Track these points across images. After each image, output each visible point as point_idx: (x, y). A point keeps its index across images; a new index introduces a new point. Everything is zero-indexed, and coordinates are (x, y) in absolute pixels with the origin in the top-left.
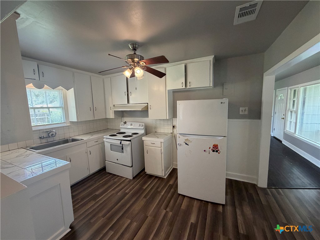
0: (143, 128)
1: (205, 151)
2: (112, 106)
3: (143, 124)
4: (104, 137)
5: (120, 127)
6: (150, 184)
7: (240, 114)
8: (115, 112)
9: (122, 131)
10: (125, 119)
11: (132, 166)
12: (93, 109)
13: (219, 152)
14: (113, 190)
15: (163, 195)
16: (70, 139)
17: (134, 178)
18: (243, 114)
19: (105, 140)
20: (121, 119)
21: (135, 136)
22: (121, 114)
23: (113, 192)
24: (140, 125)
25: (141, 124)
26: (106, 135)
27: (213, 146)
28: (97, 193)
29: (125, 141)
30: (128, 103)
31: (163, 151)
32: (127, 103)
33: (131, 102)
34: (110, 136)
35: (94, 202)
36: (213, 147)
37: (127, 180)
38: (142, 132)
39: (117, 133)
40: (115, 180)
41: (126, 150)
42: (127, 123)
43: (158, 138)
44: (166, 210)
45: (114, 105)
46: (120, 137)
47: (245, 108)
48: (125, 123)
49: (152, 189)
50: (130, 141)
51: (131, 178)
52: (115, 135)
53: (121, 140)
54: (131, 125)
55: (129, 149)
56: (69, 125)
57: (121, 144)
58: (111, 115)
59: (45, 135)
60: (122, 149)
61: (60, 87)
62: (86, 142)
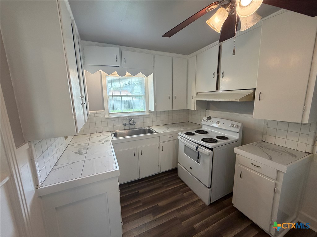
0: (238, 131)
2: (194, 94)
3: (240, 125)
4: (179, 133)
5: (202, 123)
8: (197, 101)
9: (204, 128)
10: (211, 113)
11: (211, 187)
12: (173, 98)
16: (146, 129)
17: (211, 204)
19: (179, 137)
20: (205, 112)
21: (221, 141)
22: (205, 105)
24: (233, 125)
25: (235, 123)
26: (181, 131)
29: (203, 148)
30: (217, 89)
31: (279, 188)
32: (215, 90)
33: (222, 87)
34: (186, 134)
37: (201, 204)
38: (235, 136)
39: (196, 132)
40: (184, 194)
41: (204, 161)
42: (212, 119)
43: (271, 159)
45: (197, 93)
46: (198, 138)
48: (209, 118)
50: (212, 149)
51: (207, 204)
52: (193, 134)
53: (199, 144)
54: (218, 122)
55: (208, 161)
56: (148, 114)
57: (197, 149)
58: (193, 106)
59: (127, 122)
60: (198, 158)
61: (140, 74)
62: (159, 136)
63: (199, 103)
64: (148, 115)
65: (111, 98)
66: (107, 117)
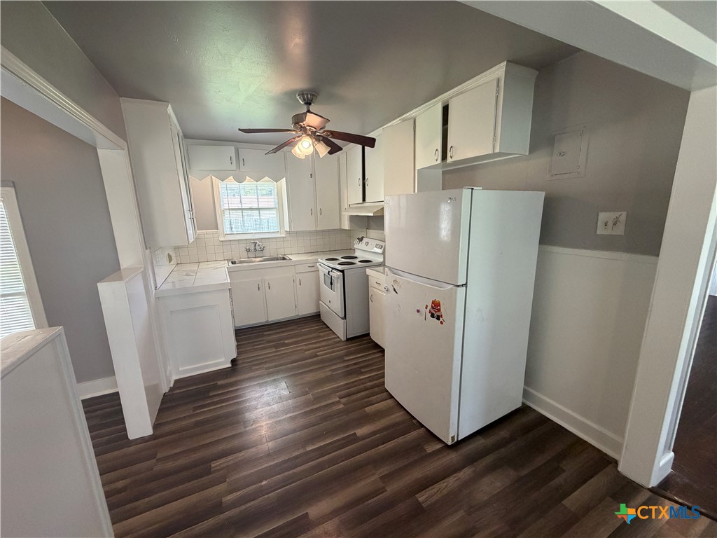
0: (382, 252)
1: (418, 311)
2: (347, 206)
3: (383, 244)
4: (319, 260)
5: (355, 247)
6: (363, 356)
7: (598, 232)
8: (351, 217)
9: (357, 254)
11: (345, 317)
12: (317, 213)
13: (441, 319)
14: (306, 345)
15: (360, 380)
16: (280, 256)
17: (348, 340)
18: (608, 233)
21: (360, 264)
22: (366, 223)
23: (305, 348)
24: (378, 246)
25: (380, 243)
26: (323, 258)
27: (433, 303)
28: (286, 342)
29: (336, 271)
30: (364, 199)
32: (361, 202)
33: (367, 198)
34: (327, 259)
35: (274, 350)
36: (432, 307)
38: (380, 260)
39: (342, 257)
40: (321, 334)
41: (337, 288)
43: (384, 274)
44: (340, 399)
45: (349, 205)
46: (337, 263)
47: (617, 214)
48: (361, 240)
49: (355, 364)
50: (342, 271)
51: (343, 338)
52: (335, 260)
53: (333, 268)
54: (367, 244)
55: (339, 286)
56: (284, 235)
57: (329, 274)
58: (346, 224)
59: (252, 248)
60: (331, 284)
61: (267, 178)
62: (295, 265)
63: (353, 218)
64: (283, 238)
65: (227, 212)
66: (222, 239)
